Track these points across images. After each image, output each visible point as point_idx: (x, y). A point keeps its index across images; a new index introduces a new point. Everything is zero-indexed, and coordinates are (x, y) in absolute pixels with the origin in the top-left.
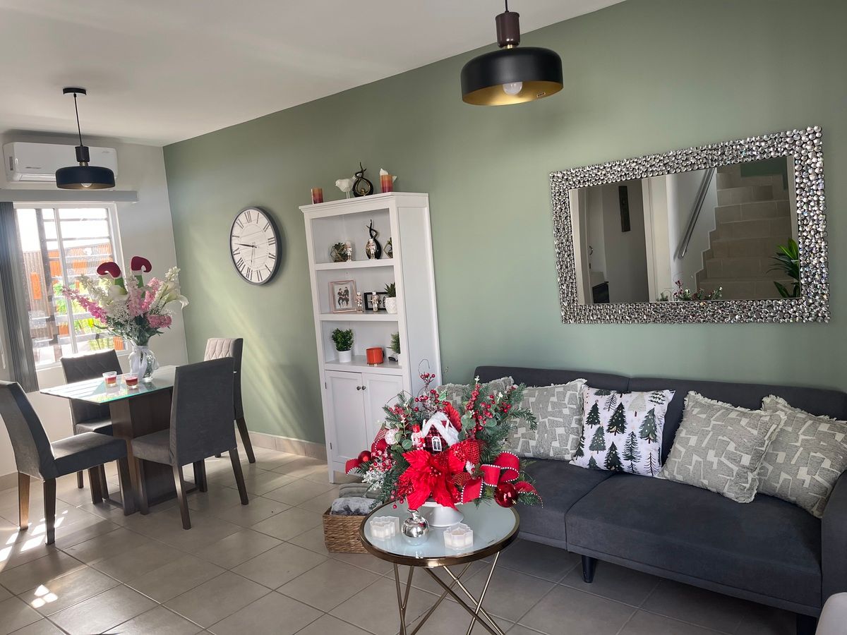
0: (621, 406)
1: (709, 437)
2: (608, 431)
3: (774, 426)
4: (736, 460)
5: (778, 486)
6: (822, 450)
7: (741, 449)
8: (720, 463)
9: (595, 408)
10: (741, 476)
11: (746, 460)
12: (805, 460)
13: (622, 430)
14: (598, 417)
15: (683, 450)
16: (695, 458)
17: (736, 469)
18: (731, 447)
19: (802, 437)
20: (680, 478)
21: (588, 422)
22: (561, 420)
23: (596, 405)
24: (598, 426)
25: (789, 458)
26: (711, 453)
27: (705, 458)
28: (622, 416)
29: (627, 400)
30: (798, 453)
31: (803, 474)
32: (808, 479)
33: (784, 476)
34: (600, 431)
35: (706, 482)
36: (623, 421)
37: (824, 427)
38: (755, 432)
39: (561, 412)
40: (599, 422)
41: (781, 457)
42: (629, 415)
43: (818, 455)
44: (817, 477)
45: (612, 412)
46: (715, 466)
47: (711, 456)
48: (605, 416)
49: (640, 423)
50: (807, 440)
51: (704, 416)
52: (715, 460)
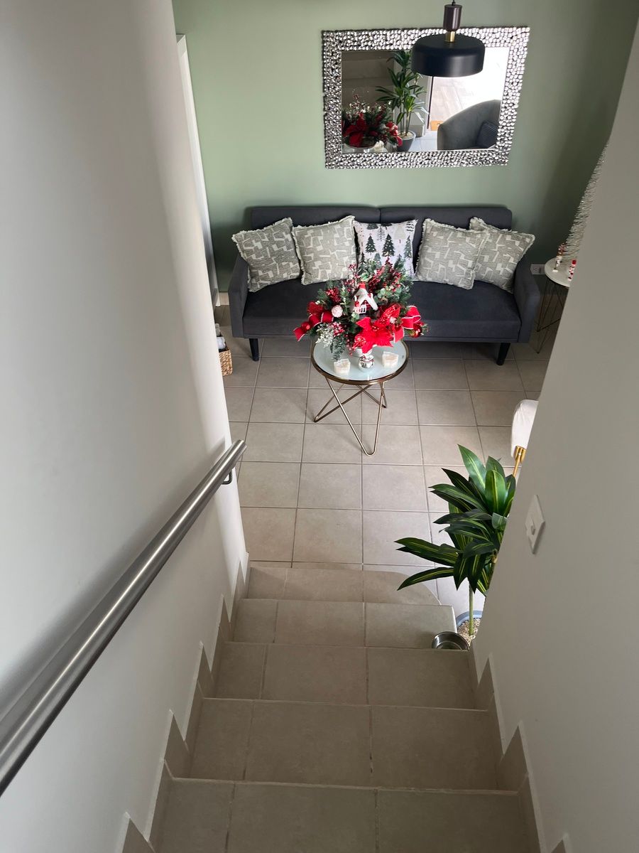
0: (389, 237)
1: (448, 251)
2: (383, 255)
4: (465, 265)
5: (484, 275)
6: (509, 252)
7: (467, 257)
8: (457, 268)
9: (371, 241)
10: (467, 274)
11: (470, 264)
12: (500, 260)
13: (392, 253)
14: (374, 247)
15: (432, 262)
16: (441, 266)
17: (465, 270)
18: (462, 258)
19: (498, 245)
20: (430, 279)
21: (367, 251)
22: (345, 251)
23: (371, 237)
24: (375, 253)
25: (491, 259)
27: (447, 266)
28: (391, 244)
29: (393, 230)
30: (496, 256)
31: (499, 267)
32: (502, 270)
33: (488, 269)
35: (447, 280)
36: (392, 248)
37: (508, 238)
38: (474, 246)
40: (375, 250)
41: (486, 258)
42: (395, 242)
43: (508, 255)
44: (507, 269)
45: (384, 242)
46: (454, 270)
47: (451, 264)
48: (379, 245)
49: (404, 247)
50: (501, 247)
51: (442, 238)
52: (454, 266)
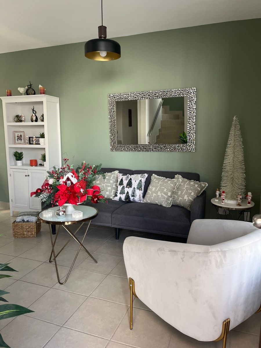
0: (131, 179)
1: (158, 187)
2: (126, 187)
3: (178, 183)
4: (166, 194)
5: (178, 202)
7: (168, 190)
8: (162, 195)
9: (122, 180)
10: (168, 199)
11: (169, 194)
12: (186, 193)
13: (131, 187)
14: (123, 183)
15: (150, 192)
16: (154, 194)
17: (166, 197)
18: (165, 190)
19: (186, 186)
20: (149, 201)
21: (119, 185)
22: (110, 185)
23: (122, 179)
24: (123, 186)
25: (182, 193)
26: (159, 192)
27: (157, 194)
28: (131, 182)
29: (132, 177)
30: (184, 191)
31: (186, 197)
32: (187, 199)
33: (180, 198)
34: (123, 187)
35: (157, 202)
36: (131, 184)
37: (192, 183)
38: (172, 185)
39: (110, 182)
40: (123, 184)
41: (180, 193)
42: (133, 182)
43: (190, 191)
44: (190, 198)
45: (127, 181)
46: (160, 197)
47: (159, 194)
48: (125, 182)
49: (137, 184)
50: (187, 187)
51: (157, 181)
52: (160, 194)
